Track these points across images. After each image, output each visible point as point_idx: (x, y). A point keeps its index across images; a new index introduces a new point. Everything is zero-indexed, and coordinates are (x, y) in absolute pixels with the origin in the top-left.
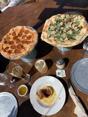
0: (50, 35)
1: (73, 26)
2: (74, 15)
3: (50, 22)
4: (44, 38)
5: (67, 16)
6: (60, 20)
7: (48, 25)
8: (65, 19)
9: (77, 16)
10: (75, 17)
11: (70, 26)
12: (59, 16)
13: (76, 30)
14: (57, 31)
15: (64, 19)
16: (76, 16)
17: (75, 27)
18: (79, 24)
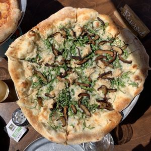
0: (35, 56)
1: (100, 83)
2: (134, 55)
3: (67, 21)
4: (11, 53)
5: (120, 42)
6: (94, 36)
7: (59, 24)
8: (105, 47)
9: (134, 67)
10: (130, 62)
11: (95, 77)
12: (103, 24)
13: (93, 101)
14: (60, 58)
15: (104, 42)
16: (133, 63)
17: (98, 89)
18: (116, 90)
